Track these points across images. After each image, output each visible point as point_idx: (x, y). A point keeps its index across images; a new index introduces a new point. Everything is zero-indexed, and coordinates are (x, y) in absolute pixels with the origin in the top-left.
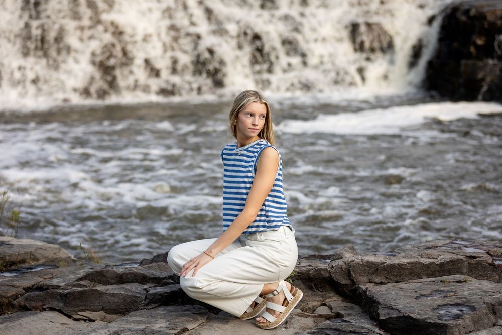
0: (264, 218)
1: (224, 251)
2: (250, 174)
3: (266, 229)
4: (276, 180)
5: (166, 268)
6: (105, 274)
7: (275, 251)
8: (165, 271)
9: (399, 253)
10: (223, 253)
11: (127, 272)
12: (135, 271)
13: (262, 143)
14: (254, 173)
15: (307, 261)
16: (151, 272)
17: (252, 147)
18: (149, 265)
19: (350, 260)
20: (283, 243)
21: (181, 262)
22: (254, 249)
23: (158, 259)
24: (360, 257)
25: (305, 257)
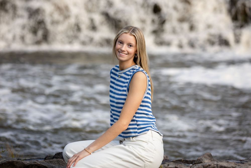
0: (136, 126)
1: (103, 148)
2: (125, 93)
3: (137, 134)
4: (146, 97)
5: (64, 164)
6: (15, 164)
7: (143, 149)
8: (62, 165)
9: (247, 162)
10: (103, 149)
11: (33, 164)
12: (39, 163)
13: (136, 68)
14: (127, 92)
15: (174, 164)
16: (51, 165)
17: (129, 71)
18: (51, 160)
19: (207, 164)
20: (150, 143)
21: (70, 155)
22: (126, 147)
23: (58, 156)
24: (216, 163)
25: (173, 161)
